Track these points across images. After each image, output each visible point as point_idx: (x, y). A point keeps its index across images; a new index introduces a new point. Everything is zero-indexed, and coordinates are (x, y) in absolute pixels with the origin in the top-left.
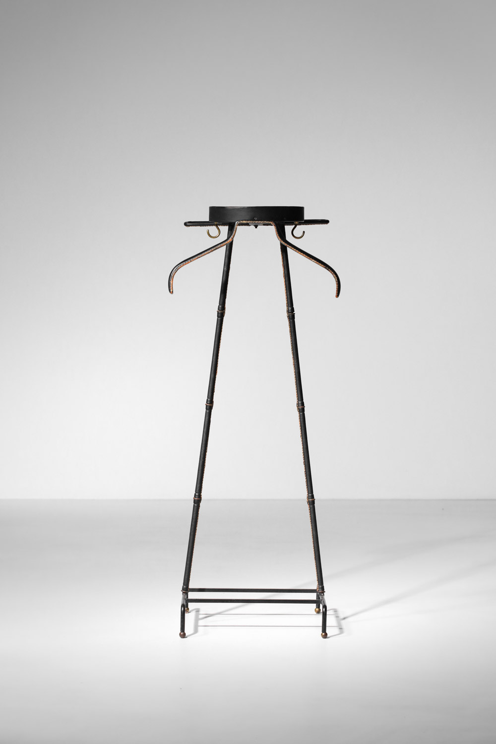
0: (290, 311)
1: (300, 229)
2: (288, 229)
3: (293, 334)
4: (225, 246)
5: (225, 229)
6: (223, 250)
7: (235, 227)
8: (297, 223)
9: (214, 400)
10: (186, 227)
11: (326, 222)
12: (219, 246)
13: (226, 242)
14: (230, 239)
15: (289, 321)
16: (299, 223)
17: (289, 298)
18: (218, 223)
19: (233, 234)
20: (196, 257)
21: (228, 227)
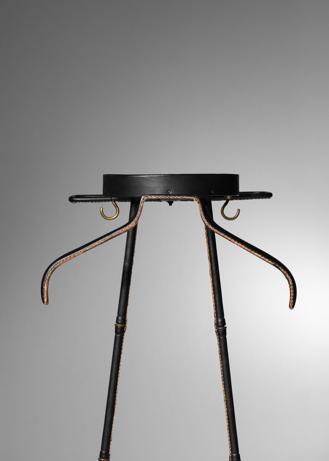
0: (220, 325)
1: (234, 205)
2: (216, 205)
3: (224, 356)
4: (127, 232)
5: (125, 207)
6: (122, 240)
7: (141, 204)
8: (229, 197)
9: (111, 452)
10: (71, 203)
11: (268, 195)
12: (117, 233)
13: (127, 228)
14: (133, 222)
15: (219, 338)
16: (232, 196)
17: (218, 305)
18: (115, 198)
19: (137, 216)
20: (82, 250)
21: (130, 203)
